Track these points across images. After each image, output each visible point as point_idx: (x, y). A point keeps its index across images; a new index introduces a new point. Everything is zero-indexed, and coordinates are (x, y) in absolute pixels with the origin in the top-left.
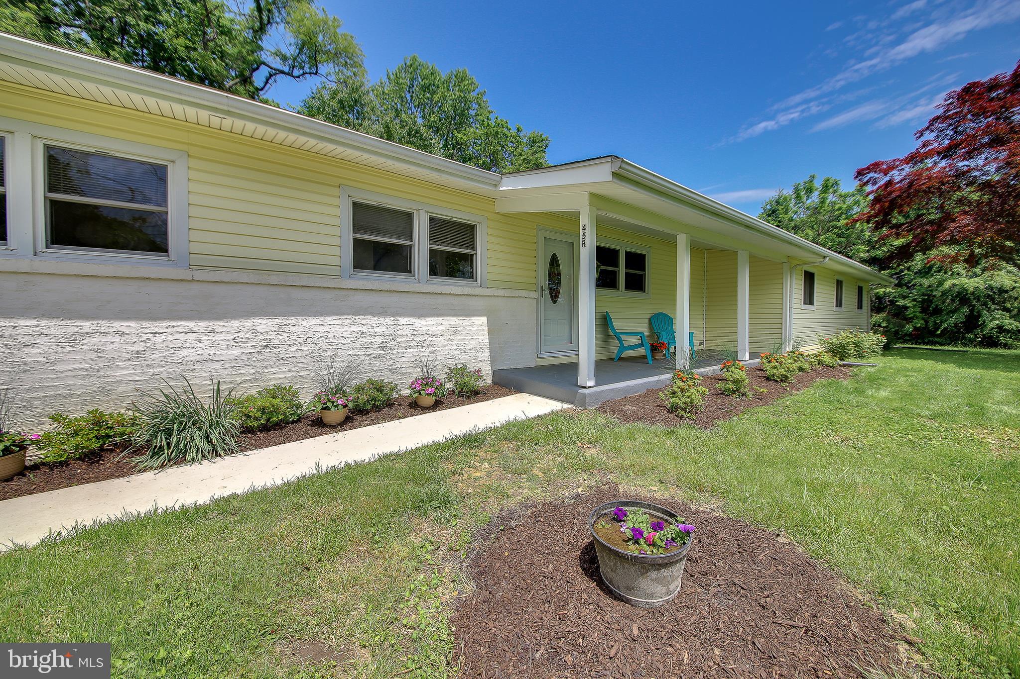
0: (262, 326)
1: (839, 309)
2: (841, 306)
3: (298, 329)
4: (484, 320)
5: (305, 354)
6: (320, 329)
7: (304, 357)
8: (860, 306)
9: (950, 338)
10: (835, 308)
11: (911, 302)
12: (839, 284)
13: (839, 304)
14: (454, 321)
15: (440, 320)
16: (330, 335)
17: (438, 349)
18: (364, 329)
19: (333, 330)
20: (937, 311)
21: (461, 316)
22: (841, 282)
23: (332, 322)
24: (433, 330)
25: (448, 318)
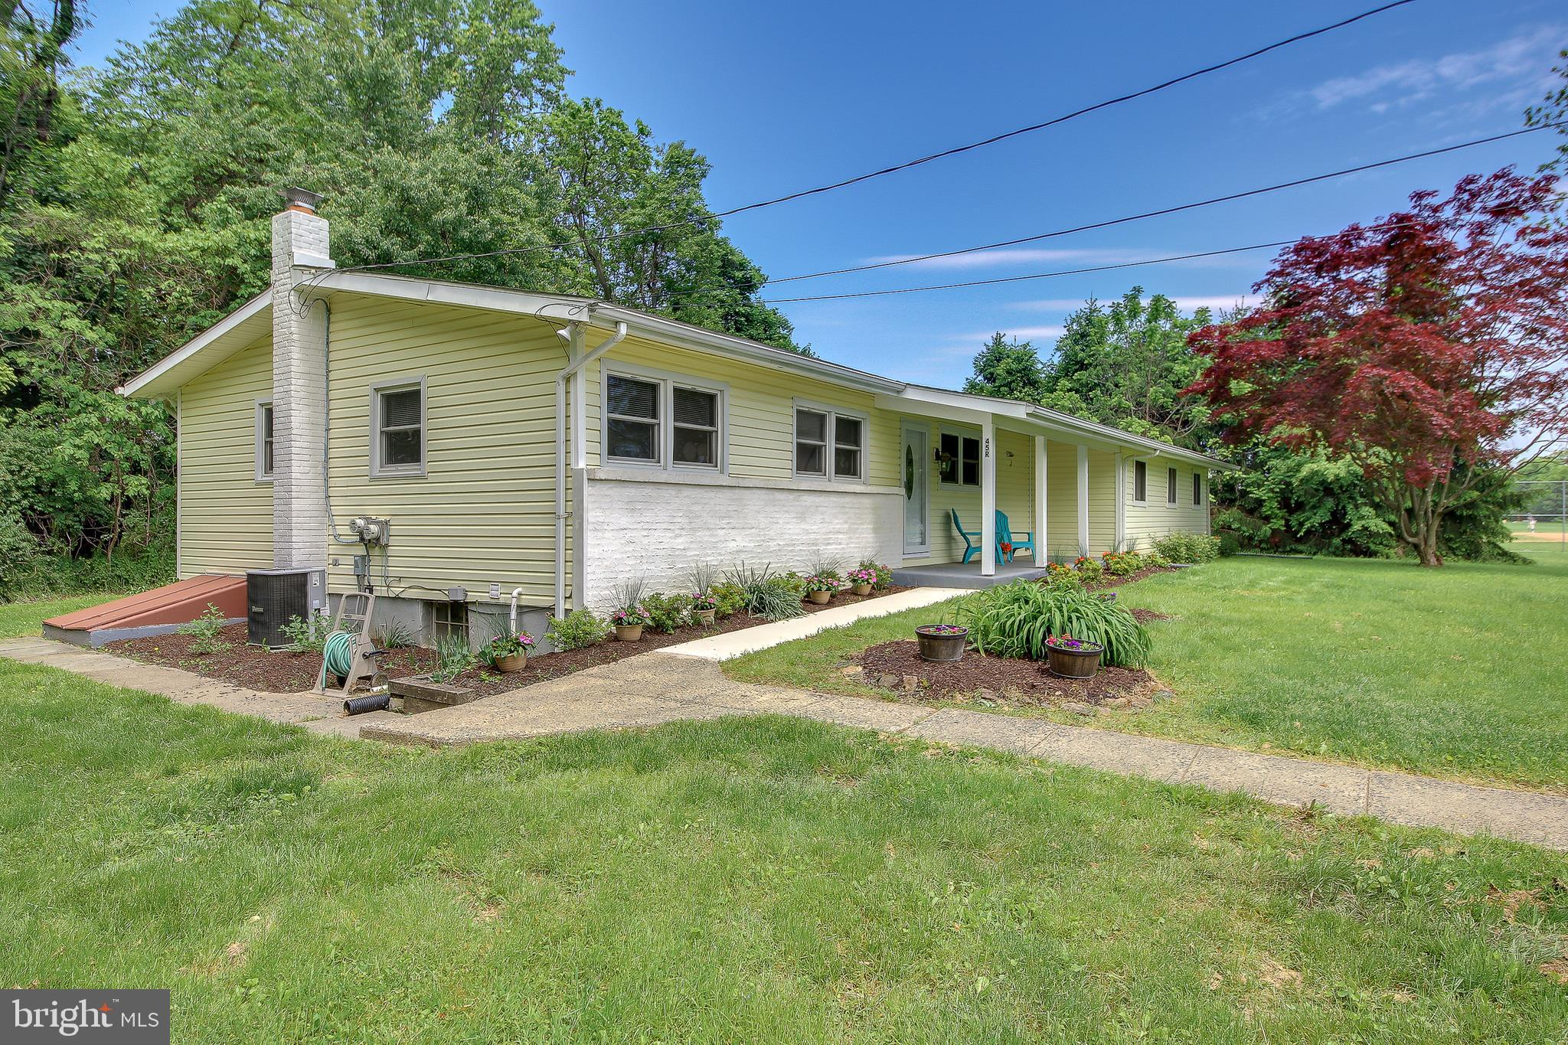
1: (1172, 505)
2: (1174, 501)
8: (1197, 501)
9: (1316, 545)
10: (1167, 505)
11: (1268, 493)
12: (1172, 473)
13: (1172, 498)
20: (1300, 506)
22: (1174, 470)
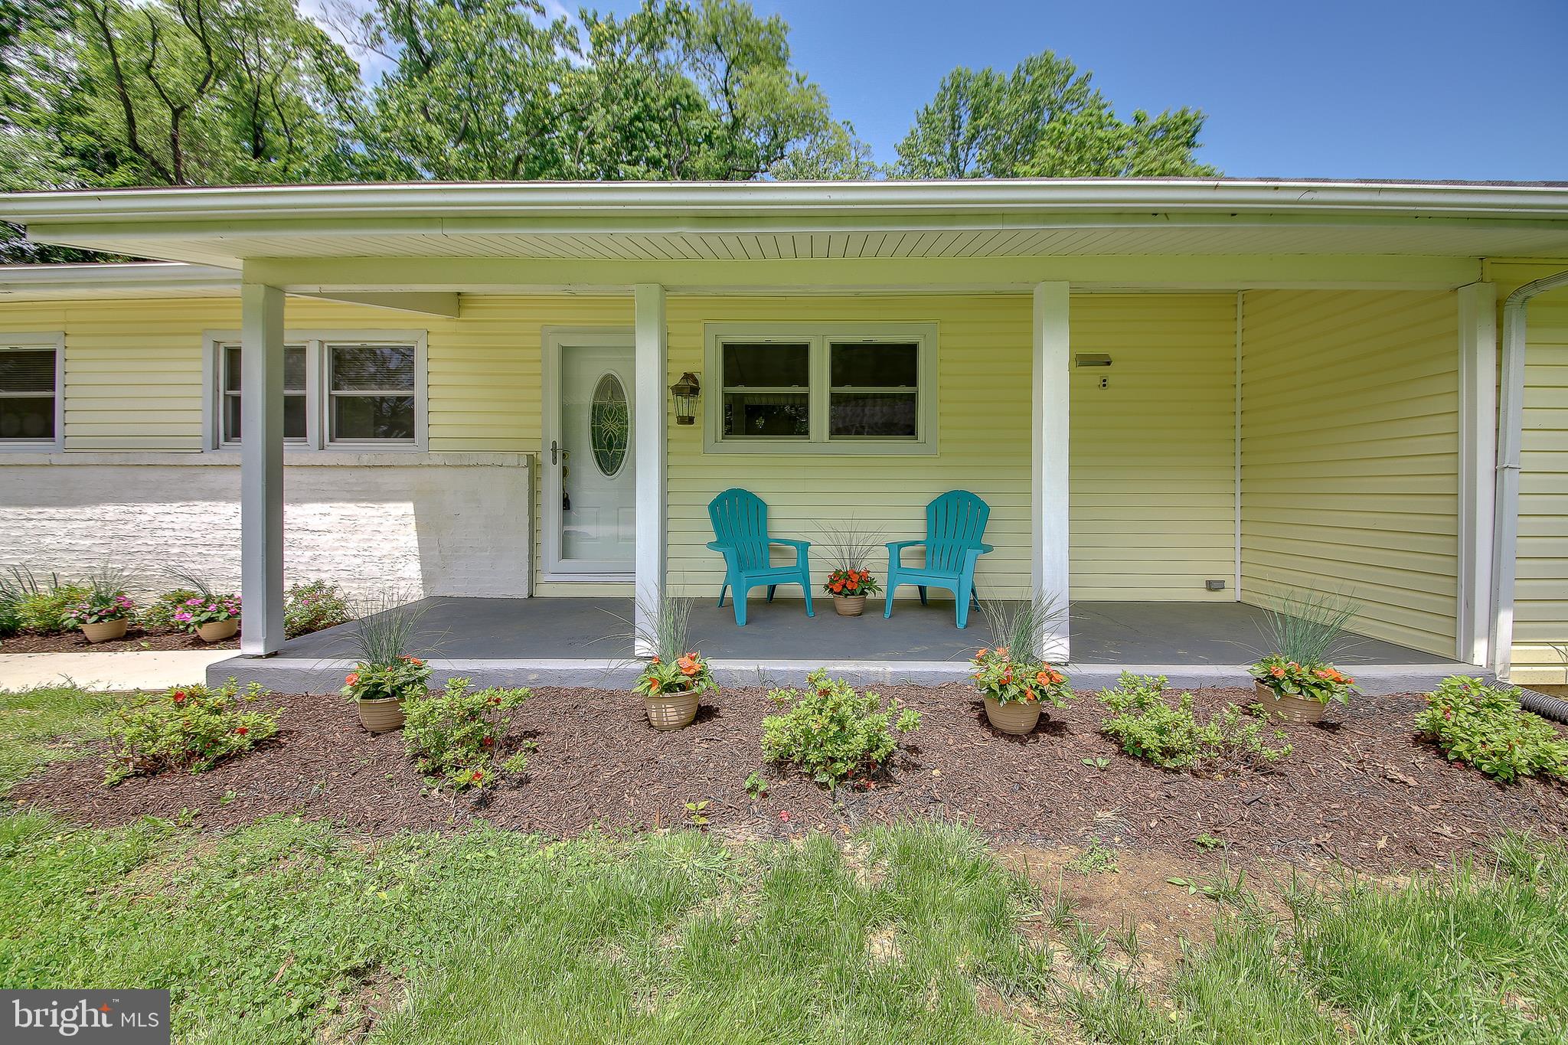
0: (111, 514)
3: (143, 518)
4: (408, 508)
5: (151, 548)
6: (168, 518)
7: (149, 552)
14: (351, 508)
15: (324, 507)
16: (176, 527)
17: (322, 553)
18: (216, 519)
19: (180, 520)
21: (363, 500)
23: (178, 510)
24: (315, 523)
25: (341, 504)
